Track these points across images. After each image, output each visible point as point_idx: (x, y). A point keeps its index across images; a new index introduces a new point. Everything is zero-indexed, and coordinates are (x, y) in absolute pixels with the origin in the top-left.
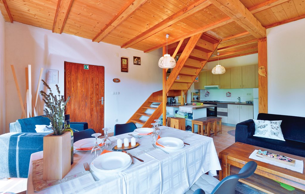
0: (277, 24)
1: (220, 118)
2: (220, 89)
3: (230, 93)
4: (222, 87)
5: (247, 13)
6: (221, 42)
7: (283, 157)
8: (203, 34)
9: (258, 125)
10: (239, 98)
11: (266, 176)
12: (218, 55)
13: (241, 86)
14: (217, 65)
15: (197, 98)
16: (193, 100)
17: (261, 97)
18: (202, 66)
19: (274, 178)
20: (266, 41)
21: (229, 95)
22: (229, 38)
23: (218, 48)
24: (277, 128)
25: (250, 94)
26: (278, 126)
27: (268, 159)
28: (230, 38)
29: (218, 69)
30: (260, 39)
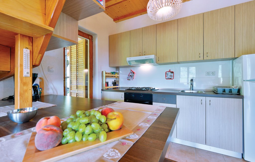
3: (172, 72)
13: (202, 55)
15: (115, 84)
16: (105, 87)
21: (170, 75)
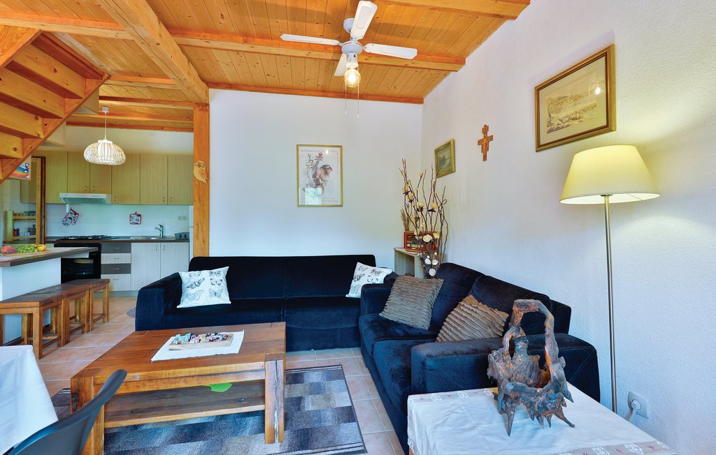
0: (225, 86)
1: (108, 281)
2: (112, 204)
3: (139, 215)
4: (118, 200)
5: (162, 36)
6: (109, 82)
7: (216, 334)
8: (42, 34)
9: (188, 282)
10: (161, 226)
11: (182, 385)
12: (103, 114)
13: (166, 199)
14: (103, 139)
15: (33, 231)
16: (12, 238)
17: (198, 225)
18: (44, 132)
19: (194, 383)
20: (208, 111)
21: (137, 219)
22: (129, 78)
23: (102, 93)
24: (220, 282)
25: (185, 218)
26: (222, 279)
27: (191, 349)
28: (134, 78)
29: (103, 151)
30: (198, 104)
